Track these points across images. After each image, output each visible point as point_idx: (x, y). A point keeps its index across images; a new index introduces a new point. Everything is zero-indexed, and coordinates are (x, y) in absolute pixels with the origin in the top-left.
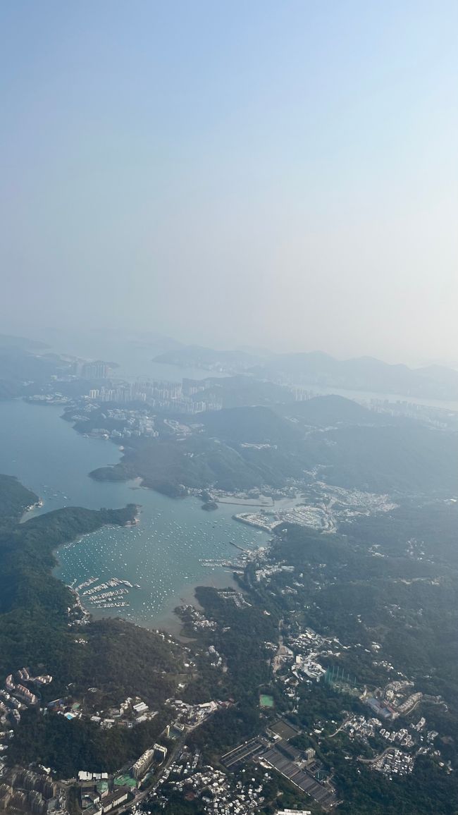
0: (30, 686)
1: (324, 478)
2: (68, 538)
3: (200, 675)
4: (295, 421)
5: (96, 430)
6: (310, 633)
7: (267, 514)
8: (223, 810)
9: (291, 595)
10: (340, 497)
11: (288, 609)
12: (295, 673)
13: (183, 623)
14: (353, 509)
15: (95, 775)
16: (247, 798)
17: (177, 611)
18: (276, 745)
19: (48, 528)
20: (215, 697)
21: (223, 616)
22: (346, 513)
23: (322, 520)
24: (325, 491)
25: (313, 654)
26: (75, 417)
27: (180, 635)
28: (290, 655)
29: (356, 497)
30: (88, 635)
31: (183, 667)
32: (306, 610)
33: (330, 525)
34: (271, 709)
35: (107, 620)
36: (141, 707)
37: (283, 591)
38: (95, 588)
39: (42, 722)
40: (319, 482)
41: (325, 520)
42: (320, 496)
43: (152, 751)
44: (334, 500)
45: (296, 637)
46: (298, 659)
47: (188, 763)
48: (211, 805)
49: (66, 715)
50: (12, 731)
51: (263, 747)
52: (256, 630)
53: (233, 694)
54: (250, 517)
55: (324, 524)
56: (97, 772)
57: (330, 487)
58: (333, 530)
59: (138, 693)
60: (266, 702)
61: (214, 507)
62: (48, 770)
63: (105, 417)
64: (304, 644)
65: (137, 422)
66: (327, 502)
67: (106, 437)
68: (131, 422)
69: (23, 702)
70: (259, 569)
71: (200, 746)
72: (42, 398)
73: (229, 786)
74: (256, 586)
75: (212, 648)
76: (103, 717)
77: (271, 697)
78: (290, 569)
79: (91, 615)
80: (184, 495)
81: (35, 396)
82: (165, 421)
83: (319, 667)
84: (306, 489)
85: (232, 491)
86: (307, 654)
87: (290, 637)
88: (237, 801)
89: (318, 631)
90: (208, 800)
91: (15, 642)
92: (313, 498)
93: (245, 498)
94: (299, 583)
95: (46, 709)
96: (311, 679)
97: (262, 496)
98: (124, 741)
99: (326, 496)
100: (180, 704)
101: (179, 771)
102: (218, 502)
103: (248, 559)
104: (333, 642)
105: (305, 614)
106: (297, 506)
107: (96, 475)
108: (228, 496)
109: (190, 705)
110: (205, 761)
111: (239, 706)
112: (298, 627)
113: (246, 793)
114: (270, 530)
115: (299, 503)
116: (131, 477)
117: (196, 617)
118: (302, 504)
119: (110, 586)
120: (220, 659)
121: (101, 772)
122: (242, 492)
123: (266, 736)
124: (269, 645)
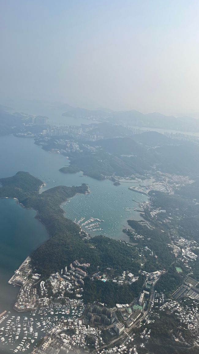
0: (82, 268)
1: (160, 170)
2: (64, 200)
3: (147, 259)
4: (141, 144)
5: (53, 149)
6: (183, 239)
7: (143, 187)
8: (186, 318)
9: (169, 222)
10: (169, 178)
11: (170, 229)
12: (184, 257)
13: (129, 237)
14: (177, 183)
15: (123, 305)
16: (194, 313)
17: (124, 231)
18: (191, 288)
19: (55, 196)
20: (158, 269)
21: (145, 233)
22: (175, 185)
23: (166, 188)
24: (162, 175)
25: (188, 248)
26: (41, 143)
27: (130, 242)
28: (179, 249)
29: (176, 178)
30: (94, 244)
31: (140, 257)
32: (177, 229)
33: (170, 191)
34: (182, 273)
35: (97, 236)
36: (131, 275)
37: (164, 221)
38: (86, 222)
39: (94, 284)
40: (158, 171)
41: (168, 188)
42: (161, 178)
43: (144, 294)
44: (167, 180)
45: (178, 241)
46: (183, 250)
47: (160, 298)
48: (180, 316)
49: (102, 280)
50: (82, 288)
51: (187, 290)
52: (162, 239)
53: (164, 267)
54: (136, 188)
55: (168, 191)
56: (123, 304)
57: (163, 173)
58: (173, 193)
59: (127, 269)
60: (179, 270)
61: (119, 184)
62: (103, 304)
63: (56, 143)
64: (183, 244)
65: (71, 145)
66: (165, 180)
67: (58, 153)
68: (69, 145)
69: (82, 275)
70: (151, 211)
71: (162, 291)
72: (23, 134)
73: (183, 308)
74: (153, 219)
75: (147, 247)
76: (118, 280)
77: (180, 268)
78: (164, 211)
79: (89, 235)
80: (104, 179)
81: (19, 133)
82: (83, 145)
83: (193, 254)
84: (154, 175)
85: (124, 176)
86: (186, 248)
87: (175, 241)
88: (190, 314)
89: (186, 238)
90: (178, 314)
91: (67, 249)
92: (158, 179)
93: (130, 180)
94: (171, 217)
95: (93, 278)
96: (192, 259)
97: (136, 178)
98: (130, 290)
99: (163, 178)
100: (145, 273)
101: (157, 302)
102: (119, 181)
103: (143, 207)
104: (194, 243)
105: (177, 231)
106: (153, 182)
107: (62, 170)
108: (122, 179)
109: (149, 273)
110: (167, 297)
111: (169, 272)
112: (177, 237)
113: (192, 310)
114: (147, 194)
115: (154, 181)
116: (78, 171)
117: (134, 234)
118: (155, 182)
119: (91, 221)
120: (152, 252)
121: (125, 304)
122: (128, 177)
123: (186, 285)
124: (169, 245)
